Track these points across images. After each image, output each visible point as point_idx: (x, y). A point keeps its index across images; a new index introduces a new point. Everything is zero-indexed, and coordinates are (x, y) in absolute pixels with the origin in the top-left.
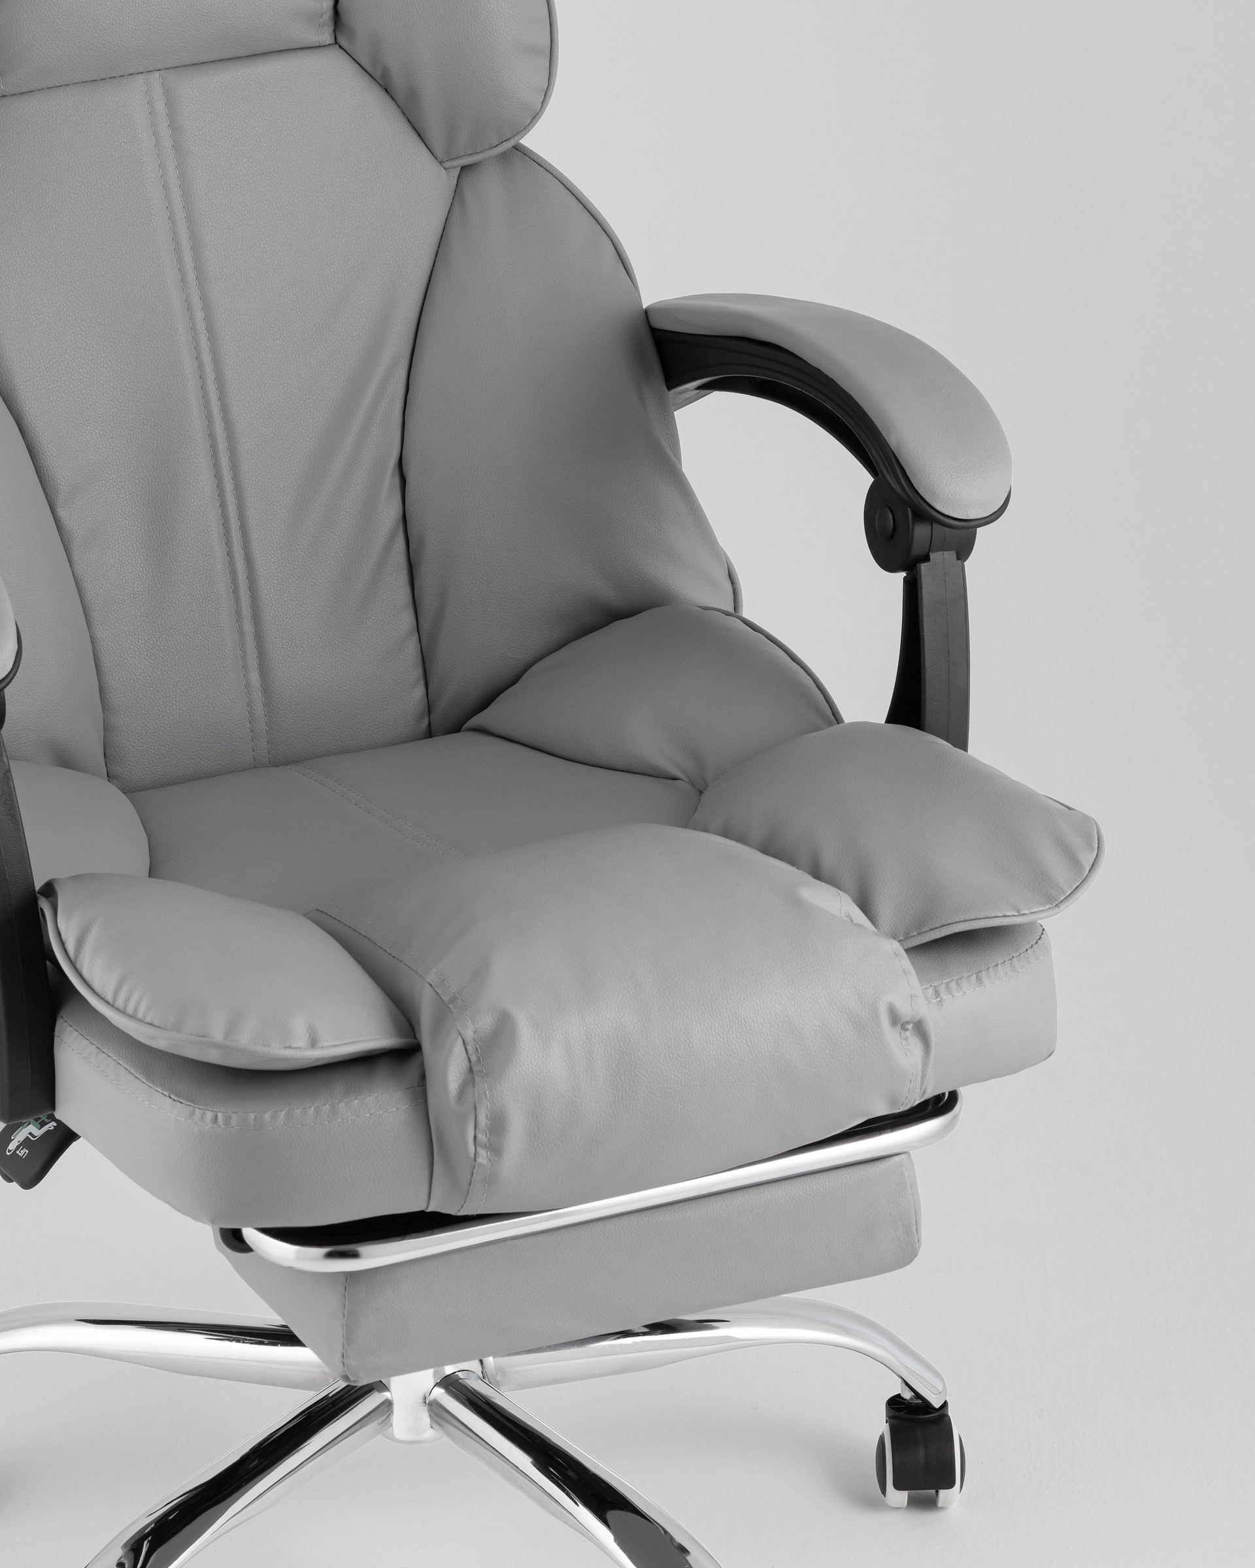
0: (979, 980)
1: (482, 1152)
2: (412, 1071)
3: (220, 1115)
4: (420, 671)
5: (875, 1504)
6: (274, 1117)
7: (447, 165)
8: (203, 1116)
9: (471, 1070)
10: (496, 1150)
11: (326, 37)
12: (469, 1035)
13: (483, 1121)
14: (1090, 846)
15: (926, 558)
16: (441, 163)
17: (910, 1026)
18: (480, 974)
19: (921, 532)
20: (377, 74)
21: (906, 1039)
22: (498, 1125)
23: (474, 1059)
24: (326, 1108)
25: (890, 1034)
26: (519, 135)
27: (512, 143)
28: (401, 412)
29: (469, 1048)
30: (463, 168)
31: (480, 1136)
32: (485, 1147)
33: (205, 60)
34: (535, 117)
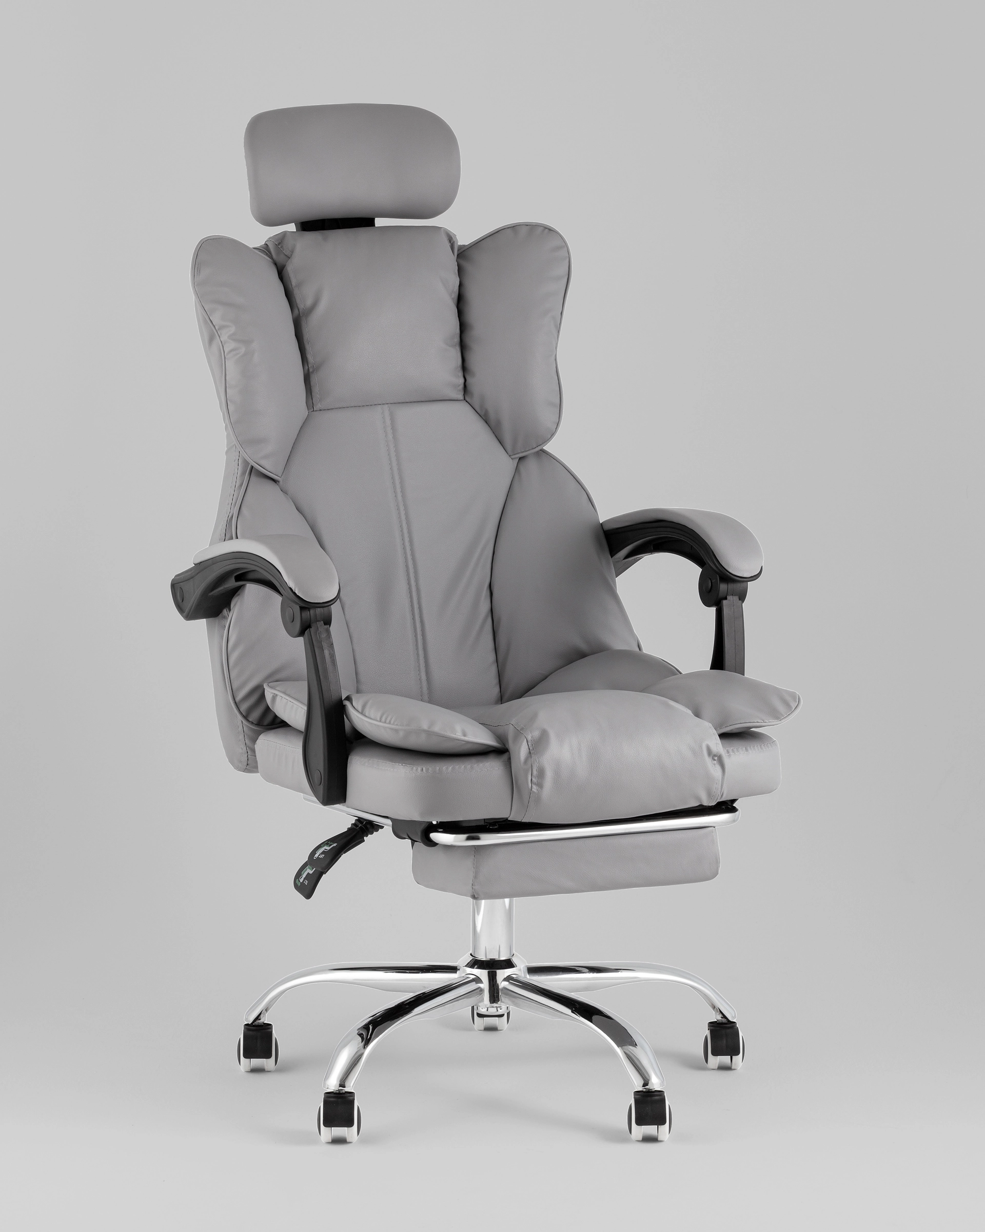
0: (747, 750)
1: (534, 787)
2: (505, 756)
3: (424, 769)
4: (497, 680)
5: (701, 1066)
6: (447, 768)
7: (513, 457)
8: (417, 770)
9: (530, 753)
10: (540, 785)
11: (461, 397)
12: (529, 738)
13: (535, 773)
14: (796, 701)
15: (726, 598)
16: (510, 456)
17: (716, 758)
18: (534, 717)
19: (723, 587)
20: (482, 414)
21: (714, 765)
22: (541, 773)
23: (531, 748)
24: (469, 766)
25: (708, 760)
26: (544, 444)
27: (539, 448)
28: (491, 563)
29: (529, 744)
30: (521, 459)
31: (533, 779)
32: (535, 784)
33: (408, 401)
34: (553, 435)
